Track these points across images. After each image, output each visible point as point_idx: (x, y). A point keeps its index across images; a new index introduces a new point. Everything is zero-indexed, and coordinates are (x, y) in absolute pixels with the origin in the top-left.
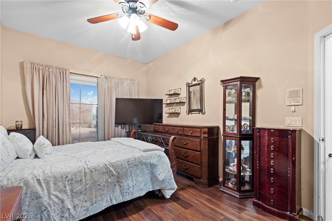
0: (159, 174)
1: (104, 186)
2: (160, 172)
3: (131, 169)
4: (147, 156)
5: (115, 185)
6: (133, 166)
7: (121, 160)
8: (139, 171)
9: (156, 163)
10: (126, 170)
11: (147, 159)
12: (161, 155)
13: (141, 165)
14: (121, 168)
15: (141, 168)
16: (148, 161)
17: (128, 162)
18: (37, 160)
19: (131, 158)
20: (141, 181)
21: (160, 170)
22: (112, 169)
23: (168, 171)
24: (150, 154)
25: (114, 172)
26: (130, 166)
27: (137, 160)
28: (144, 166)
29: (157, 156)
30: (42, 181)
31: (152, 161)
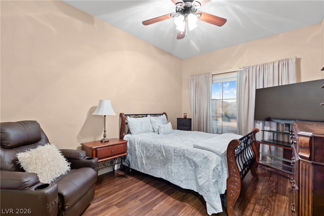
0: (200, 178)
1: (158, 160)
2: (201, 175)
3: (176, 157)
4: (192, 152)
5: (165, 164)
6: (177, 155)
7: (170, 146)
8: (182, 162)
9: (198, 163)
10: (171, 156)
11: (190, 155)
12: (210, 157)
13: (184, 158)
14: (169, 152)
15: (184, 161)
16: (190, 157)
17: (174, 150)
18: (158, 134)
19: (178, 148)
20: (183, 173)
21: (203, 173)
22: (163, 151)
23: (208, 179)
24: (196, 151)
25: (164, 154)
26: (175, 154)
27: (181, 152)
28: (187, 161)
29: (203, 156)
30: (138, 143)
31: (194, 159)
